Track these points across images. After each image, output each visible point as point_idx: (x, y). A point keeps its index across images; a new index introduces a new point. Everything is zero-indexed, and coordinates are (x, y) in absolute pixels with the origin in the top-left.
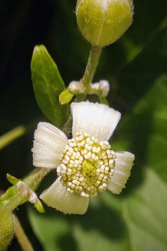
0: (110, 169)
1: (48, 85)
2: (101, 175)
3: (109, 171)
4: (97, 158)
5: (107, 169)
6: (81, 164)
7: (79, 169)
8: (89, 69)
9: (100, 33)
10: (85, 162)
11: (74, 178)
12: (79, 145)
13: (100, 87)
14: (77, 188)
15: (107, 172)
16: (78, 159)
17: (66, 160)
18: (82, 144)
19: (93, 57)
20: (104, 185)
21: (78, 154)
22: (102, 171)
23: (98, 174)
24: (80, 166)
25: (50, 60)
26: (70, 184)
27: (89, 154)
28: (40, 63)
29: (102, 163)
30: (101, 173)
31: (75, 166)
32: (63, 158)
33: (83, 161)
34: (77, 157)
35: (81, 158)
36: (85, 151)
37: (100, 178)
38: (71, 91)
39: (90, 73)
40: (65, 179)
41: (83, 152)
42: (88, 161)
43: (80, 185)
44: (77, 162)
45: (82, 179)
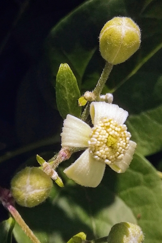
0: (127, 144)
1: (68, 93)
2: (121, 148)
3: (126, 146)
4: (118, 135)
5: (125, 144)
6: (107, 139)
7: (106, 142)
8: (100, 82)
9: (118, 52)
10: (110, 137)
11: (101, 148)
12: (106, 124)
13: (106, 97)
14: (103, 156)
15: (124, 146)
16: (105, 135)
17: (96, 134)
18: (108, 124)
19: (105, 73)
20: (122, 155)
21: (105, 131)
22: (121, 145)
23: (118, 147)
24: (106, 140)
25: (71, 74)
26: (98, 152)
27: (113, 131)
28: (64, 76)
29: (121, 139)
30: (120, 146)
31: (103, 139)
32: (94, 134)
33: (109, 136)
34: (104, 133)
35: (107, 134)
36: (110, 129)
37: (119, 150)
38: (86, 98)
39: (101, 85)
40: (94, 149)
41: (108, 130)
42: (112, 136)
43: (105, 154)
44: (104, 136)
45: (107, 149)
